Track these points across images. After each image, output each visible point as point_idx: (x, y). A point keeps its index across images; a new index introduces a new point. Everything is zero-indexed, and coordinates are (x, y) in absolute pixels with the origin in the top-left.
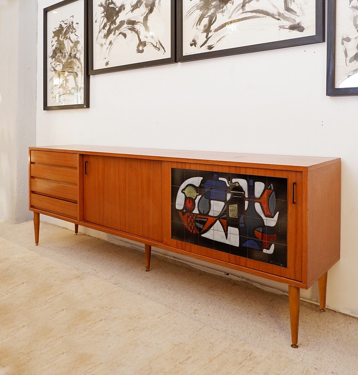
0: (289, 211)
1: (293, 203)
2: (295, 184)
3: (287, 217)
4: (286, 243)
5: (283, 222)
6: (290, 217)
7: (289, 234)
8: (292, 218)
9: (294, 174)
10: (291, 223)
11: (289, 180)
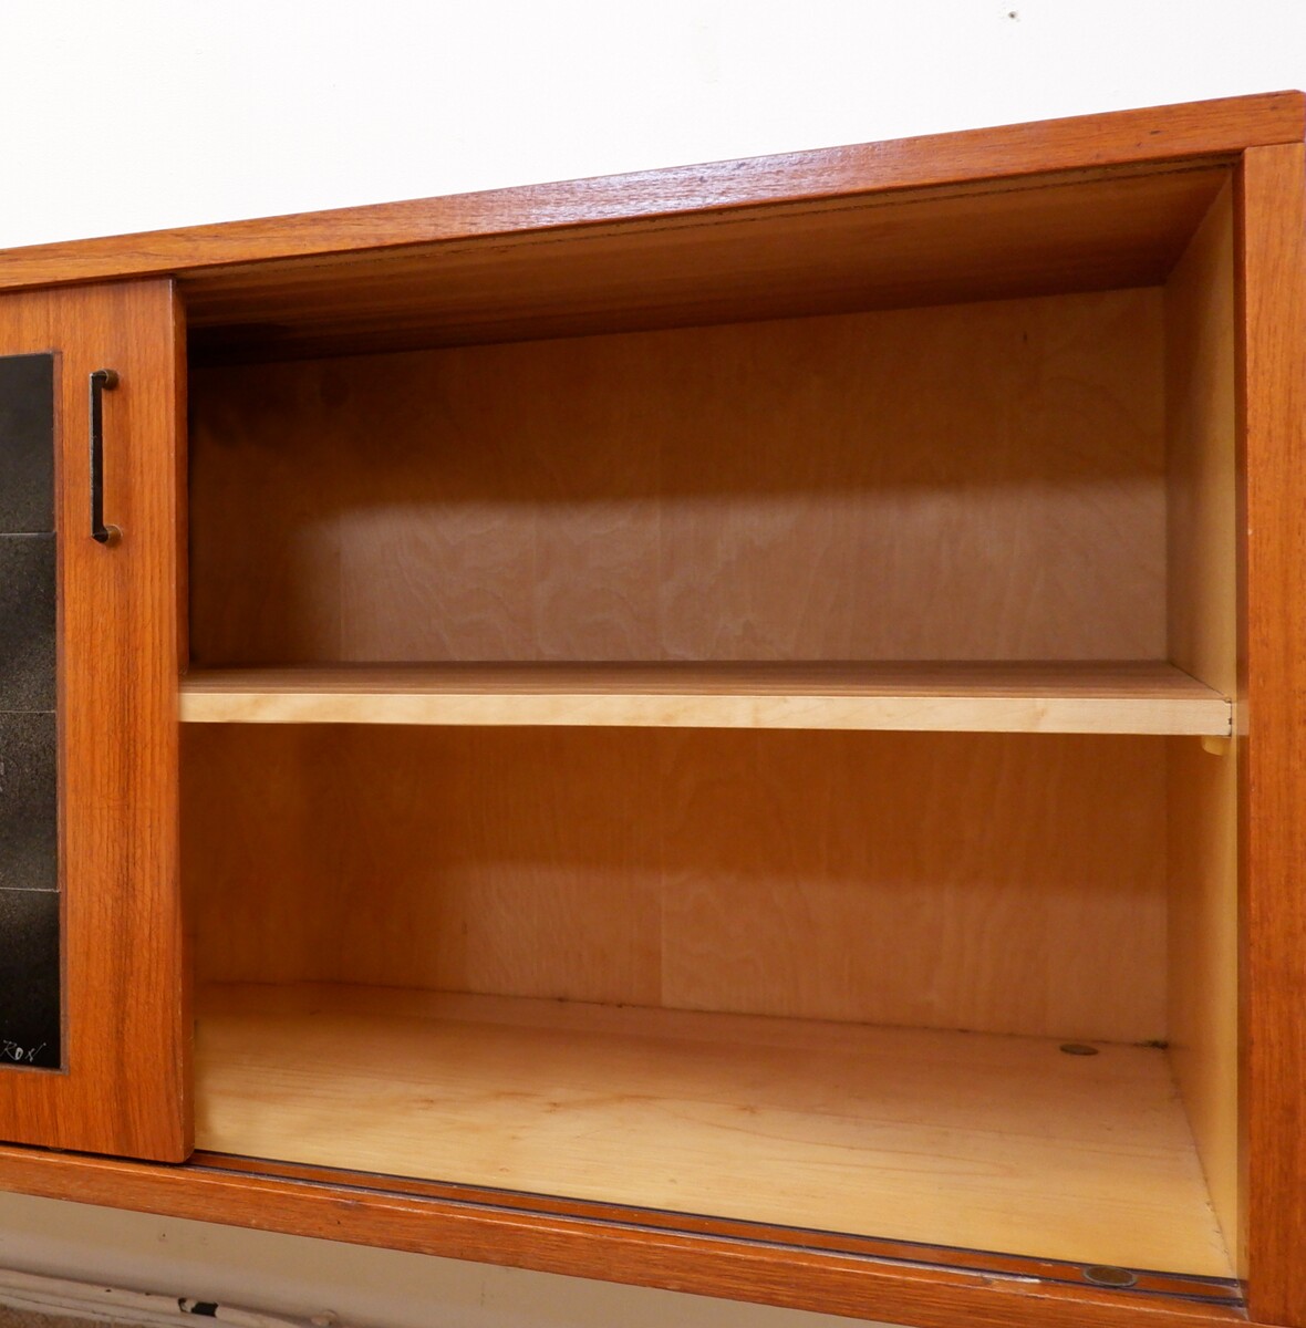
0: (68, 615)
1: (100, 533)
2: (105, 383)
3: (53, 662)
4: (53, 873)
5: (26, 709)
6: (76, 664)
7: (70, 797)
8: (92, 669)
9: (99, 306)
10: (83, 710)
11: (68, 367)
